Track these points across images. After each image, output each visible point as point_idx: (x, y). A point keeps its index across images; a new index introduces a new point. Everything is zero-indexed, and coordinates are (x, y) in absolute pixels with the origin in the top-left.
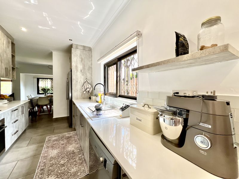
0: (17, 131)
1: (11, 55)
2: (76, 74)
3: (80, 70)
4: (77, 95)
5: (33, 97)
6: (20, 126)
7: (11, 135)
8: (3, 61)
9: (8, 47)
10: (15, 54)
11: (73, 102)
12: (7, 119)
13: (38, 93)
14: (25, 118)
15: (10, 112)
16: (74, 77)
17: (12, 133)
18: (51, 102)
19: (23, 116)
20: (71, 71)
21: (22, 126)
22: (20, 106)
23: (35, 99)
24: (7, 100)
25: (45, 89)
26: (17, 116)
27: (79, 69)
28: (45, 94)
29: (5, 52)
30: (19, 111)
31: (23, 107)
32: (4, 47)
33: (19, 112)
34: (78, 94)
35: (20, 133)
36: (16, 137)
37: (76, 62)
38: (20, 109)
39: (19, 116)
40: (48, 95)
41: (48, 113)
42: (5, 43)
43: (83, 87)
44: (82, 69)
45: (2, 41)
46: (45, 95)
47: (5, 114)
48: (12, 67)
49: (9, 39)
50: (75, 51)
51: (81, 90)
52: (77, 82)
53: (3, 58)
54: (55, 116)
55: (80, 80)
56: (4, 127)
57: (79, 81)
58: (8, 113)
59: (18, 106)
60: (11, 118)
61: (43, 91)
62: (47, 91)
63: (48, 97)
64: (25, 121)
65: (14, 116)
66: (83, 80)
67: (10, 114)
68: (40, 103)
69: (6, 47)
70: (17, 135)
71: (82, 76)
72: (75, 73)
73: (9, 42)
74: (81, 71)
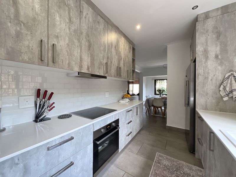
0: (131, 132)
1: (132, 59)
2: (204, 65)
3: (214, 56)
4: (206, 102)
5: (151, 96)
6: (134, 127)
7: (125, 136)
8: (125, 65)
9: (130, 52)
10: (135, 58)
11: (198, 113)
12: (122, 120)
13: (155, 94)
14: (140, 119)
15: (124, 113)
16: (200, 70)
17: (126, 133)
18: (165, 105)
19: (137, 117)
20: (195, 61)
21: (136, 127)
22: (135, 106)
23: (151, 100)
24: (128, 99)
25: (160, 90)
26: (132, 117)
27: (212, 55)
28: (160, 94)
29: (127, 56)
30: (134, 111)
31: (137, 108)
32: (126, 52)
33: (134, 113)
34: (208, 101)
35: (134, 134)
36: (130, 138)
37: (205, 44)
38: (135, 110)
39: (134, 117)
40: (163, 96)
41: (162, 116)
42: (127, 48)
43: (221, 89)
44: (218, 52)
45: (125, 47)
46: (160, 96)
47: (120, 115)
48: (133, 70)
49: (130, 45)
50: (204, 24)
51: (217, 94)
52: (206, 78)
53: (125, 62)
54: (168, 124)
55: (214, 75)
56: (118, 127)
57: (210, 78)
58: (123, 114)
59: (133, 107)
60: (126, 118)
61: (159, 92)
62: (162, 92)
63: (163, 98)
64: (139, 122)
65: (129, 116)
66: (220, 75)
67: (124, 114)
68: (155, 104)
69: (128, 53)
70: (131, 136)
71: (219, 67)
72: (204, 62)
73: (130, 48)
74: (217, 57)
